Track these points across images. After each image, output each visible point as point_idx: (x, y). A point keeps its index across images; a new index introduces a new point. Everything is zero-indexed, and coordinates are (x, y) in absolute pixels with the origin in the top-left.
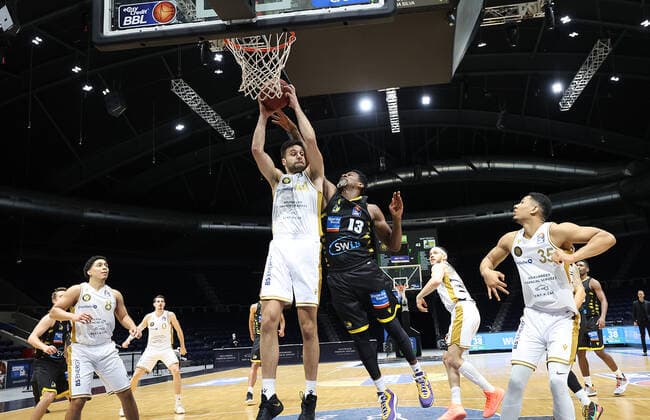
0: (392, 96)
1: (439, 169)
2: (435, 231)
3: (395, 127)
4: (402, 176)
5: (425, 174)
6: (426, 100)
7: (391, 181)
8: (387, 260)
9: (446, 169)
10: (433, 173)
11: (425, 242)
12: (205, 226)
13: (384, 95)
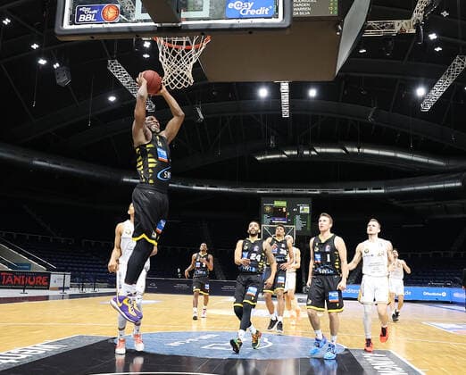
0: (285, 87)
1: (318, 150)
2: (310, 200)
3: (286, 113)
4: (288, 153)
5: (306, 153)
6: (313, 93)
7: (278, 156)
8: (269, 220)
9: (323, 150)
10: (313, 153)
11: (301, 208)
12: (125, 180)
13: (279, 85)
